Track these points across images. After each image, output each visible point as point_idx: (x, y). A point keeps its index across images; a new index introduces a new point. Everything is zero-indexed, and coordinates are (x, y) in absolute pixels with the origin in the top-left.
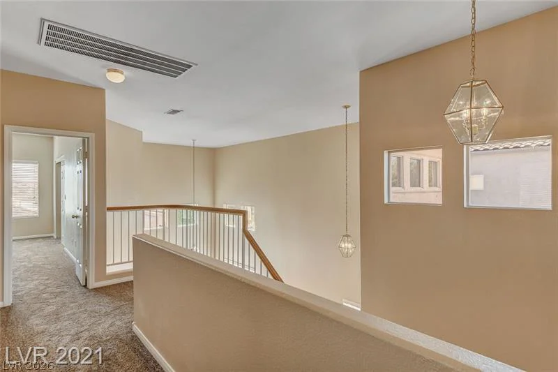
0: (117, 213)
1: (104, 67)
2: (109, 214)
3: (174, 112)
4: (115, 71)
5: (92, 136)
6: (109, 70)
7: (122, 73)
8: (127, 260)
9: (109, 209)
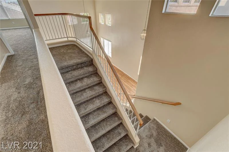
9: (36, 15)
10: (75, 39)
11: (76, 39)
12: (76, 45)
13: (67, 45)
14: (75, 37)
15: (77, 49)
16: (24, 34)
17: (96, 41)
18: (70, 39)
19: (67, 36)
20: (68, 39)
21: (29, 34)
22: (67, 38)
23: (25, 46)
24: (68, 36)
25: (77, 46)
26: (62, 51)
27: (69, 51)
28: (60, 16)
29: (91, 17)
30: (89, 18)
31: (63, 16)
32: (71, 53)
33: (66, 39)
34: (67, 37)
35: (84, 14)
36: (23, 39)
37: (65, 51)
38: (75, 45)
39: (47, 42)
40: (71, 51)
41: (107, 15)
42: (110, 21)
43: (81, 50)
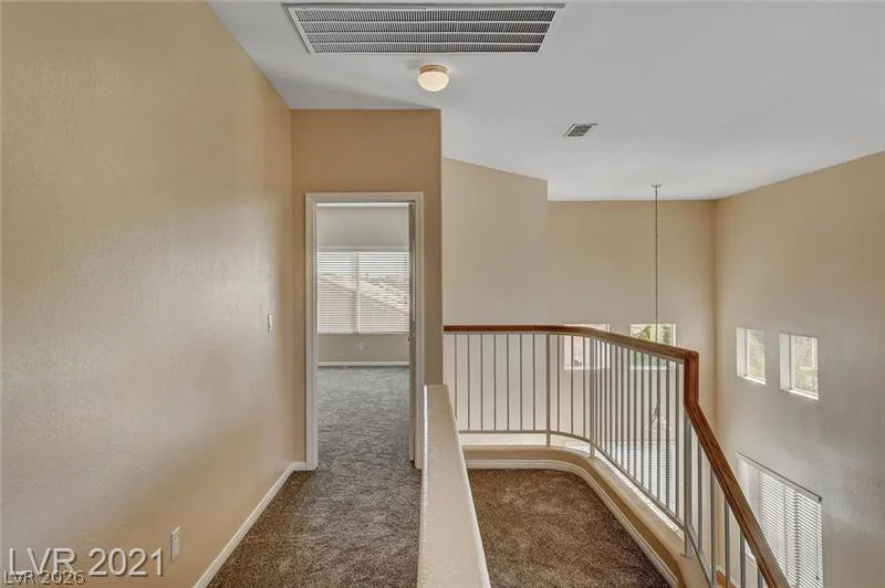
0: (462, 337)
1: (412, 65)
2: (448, 338)
3: (580, 130)
4: (431, 68)
5: (419, 197)
6: (424, 70)
7: (443, 70)
8: (492, 428)
9: (449, 329)
10: (584, 448)
11: (593, 446)
12: (584, 483)
13: (536, 470)
14: (588, 437)
15: (584, 506)
16: (379, 391)
17: (716, 480)
18: (558, 442)
19: (548, 425)
20: (548, 441)
21: (396, 392)
22: (545, 436)
23: (362, 439)
24: (554, 428)
25: (588, 489)
26: (506, 499)
27: (541, 507)
28: (541, 337)
29: (697, 354)
30: (689, 359)
31: (553, 337)
32: (548, 518)
33: (538, 441)
34: (548, 432)
35: (647, 330)
36: (367, 409)
37: (520, 503)
38: (577, 479)
39: (464, 441)
40: (552, 510)
41: (793, 337)
42: (809, 373)
43: (609, 517)
